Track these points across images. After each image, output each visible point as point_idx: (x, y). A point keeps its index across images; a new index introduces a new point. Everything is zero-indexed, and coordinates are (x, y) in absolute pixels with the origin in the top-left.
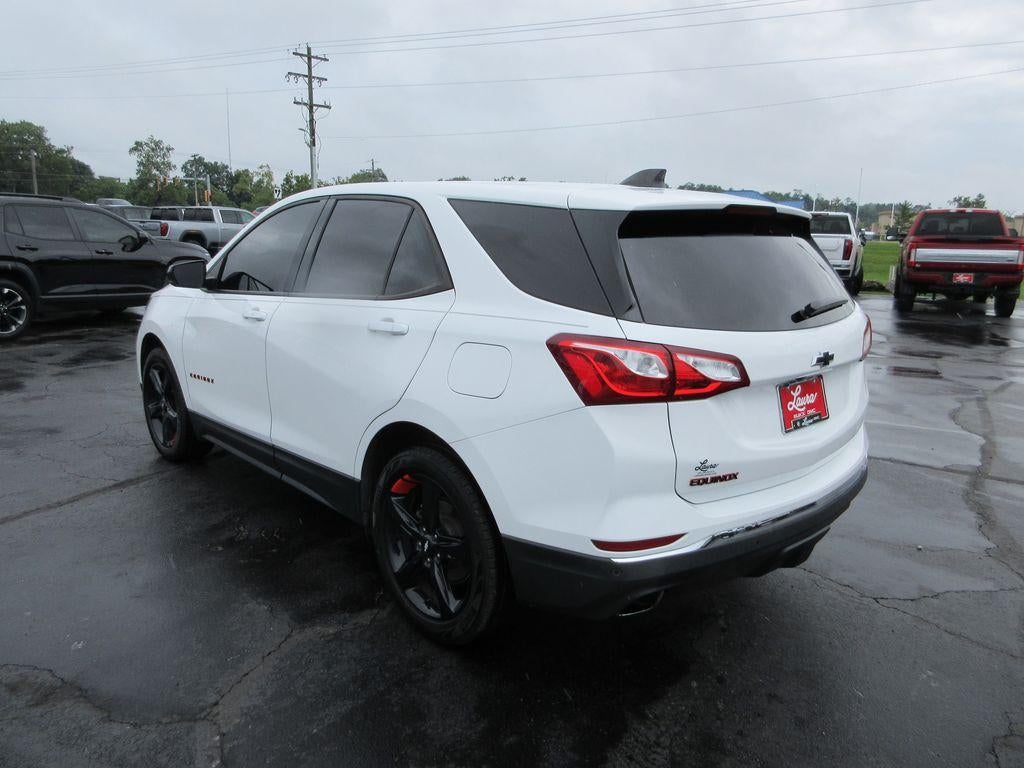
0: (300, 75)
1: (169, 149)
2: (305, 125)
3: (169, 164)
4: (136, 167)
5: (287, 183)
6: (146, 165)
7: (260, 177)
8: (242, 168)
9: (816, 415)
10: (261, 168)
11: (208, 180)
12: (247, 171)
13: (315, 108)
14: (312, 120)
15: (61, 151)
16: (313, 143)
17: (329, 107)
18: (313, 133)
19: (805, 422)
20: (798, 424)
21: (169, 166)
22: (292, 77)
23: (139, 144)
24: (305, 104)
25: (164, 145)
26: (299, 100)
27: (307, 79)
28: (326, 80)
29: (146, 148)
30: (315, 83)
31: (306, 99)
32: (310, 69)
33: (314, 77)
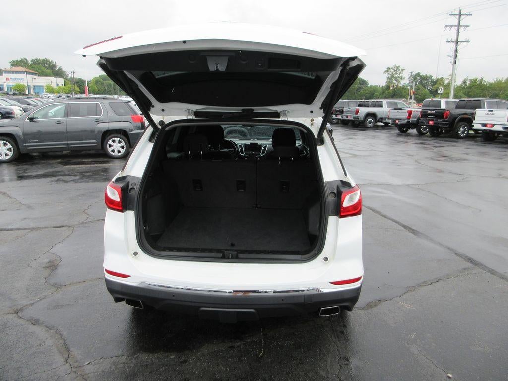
0: (452, 26)
1: (403, 70)
2: (452, 54)
3: (402, 77)
4: (386, 80)
5: (464, 83)
6: (390, 79)
7: (449, 81)
11: (414, 85)
13: (459, 43)
14: (456, 50)
16: (455, 63)
17: (468, 41)
18: (456, 57)
22: (448, 28)
23: (389, 69)
24: (453, 42)
25: (401, 68)
26: (450, 40)
27: (456, 28)
28: (469, 26)
29: (392, 70)
30: (462, 29)
31: (454, 39)
32: (459, 22)
33: (461, 26)
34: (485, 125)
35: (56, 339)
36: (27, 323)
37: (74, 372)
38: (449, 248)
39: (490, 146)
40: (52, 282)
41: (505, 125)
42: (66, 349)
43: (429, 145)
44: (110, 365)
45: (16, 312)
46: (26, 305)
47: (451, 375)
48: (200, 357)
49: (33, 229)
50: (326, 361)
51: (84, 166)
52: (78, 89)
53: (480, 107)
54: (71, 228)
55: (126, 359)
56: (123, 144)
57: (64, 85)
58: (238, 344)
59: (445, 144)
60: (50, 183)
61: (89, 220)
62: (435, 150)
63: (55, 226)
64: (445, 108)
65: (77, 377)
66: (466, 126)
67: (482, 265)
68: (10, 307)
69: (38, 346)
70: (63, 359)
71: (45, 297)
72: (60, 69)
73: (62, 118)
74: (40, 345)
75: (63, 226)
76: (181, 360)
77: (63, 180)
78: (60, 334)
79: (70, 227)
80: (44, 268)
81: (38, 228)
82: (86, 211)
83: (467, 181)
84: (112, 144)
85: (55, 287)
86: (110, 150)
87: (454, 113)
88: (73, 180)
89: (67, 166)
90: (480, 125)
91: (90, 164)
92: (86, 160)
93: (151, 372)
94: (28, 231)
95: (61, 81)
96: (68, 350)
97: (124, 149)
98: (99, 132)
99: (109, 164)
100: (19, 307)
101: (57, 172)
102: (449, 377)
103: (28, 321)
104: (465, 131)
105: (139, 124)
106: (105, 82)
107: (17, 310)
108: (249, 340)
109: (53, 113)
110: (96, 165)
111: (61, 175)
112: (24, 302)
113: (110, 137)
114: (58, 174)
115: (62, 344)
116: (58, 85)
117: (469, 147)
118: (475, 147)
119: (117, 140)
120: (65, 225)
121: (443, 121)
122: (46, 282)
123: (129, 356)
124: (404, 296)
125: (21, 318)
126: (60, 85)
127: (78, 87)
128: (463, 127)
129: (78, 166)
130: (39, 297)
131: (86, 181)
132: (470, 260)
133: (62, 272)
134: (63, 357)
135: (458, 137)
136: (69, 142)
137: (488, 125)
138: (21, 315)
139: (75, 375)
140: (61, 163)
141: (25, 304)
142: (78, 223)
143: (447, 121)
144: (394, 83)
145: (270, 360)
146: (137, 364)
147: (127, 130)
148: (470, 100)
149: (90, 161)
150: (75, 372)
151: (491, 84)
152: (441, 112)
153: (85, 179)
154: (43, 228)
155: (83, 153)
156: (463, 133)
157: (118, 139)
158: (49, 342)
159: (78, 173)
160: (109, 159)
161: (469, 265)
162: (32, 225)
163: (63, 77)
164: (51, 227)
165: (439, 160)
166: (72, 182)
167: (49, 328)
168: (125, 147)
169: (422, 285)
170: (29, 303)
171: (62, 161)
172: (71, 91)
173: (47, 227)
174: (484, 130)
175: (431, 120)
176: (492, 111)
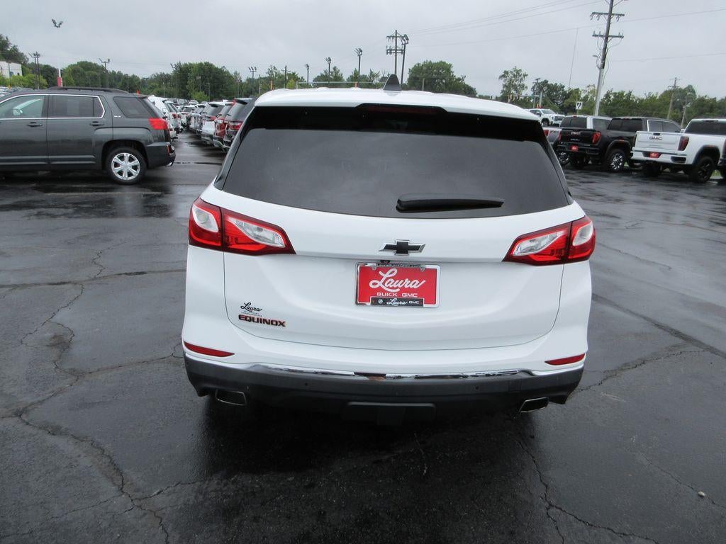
0: (601, 14)
1: (525, 75)
2: (599, 53)
3: (523, 86)
5: (607, 98)
6: (508, 87)
7: (586, 93)
8: (573, 87)
9: (416, 300)
10: (588, 87)
11: (541, 96)
12: (578, 89)
13: (609, 38)
14: (605, 49)
15: (459, 79)
16: (603, 66)
17: (622, 37)
18: (604, 59)
19: (393, 302)
20: (381, 301)
21: (523, 87)
22: (596, 16)
23: (506, 72)
24: (602, 36)
25: (522, 73)
26: (597, 33)
27: (607, 16)
28: (624, 15)
29: (510, 75)
30: (614, 19)
31: (603, 32)
32: (611, 8)
33: (613, 14)
34: (647, 154)
35: (96, 457)
36: (40, 431)
37: (138, 506)
38: (645, 318)
39: (654, 182)
40: (66, 367)
41: (676, 154)
42: (115, 471)
43: (574, 179)
44: (194, 494)
45: (18, 414)
46: (32, 404)
47: (703, 494)
48: (333, 478)
49: (15, 286)
50: (522, 478)
51: (77, 194)
52: (44, 81)
53: (641, 129)
54: (78, 286)
55: (218, 484)
56: (136, 162)
57: (21, 75)
58: (386, 457)
59: (595, 179)
60: (26, 218)
61: (104, 274)
62: (584, 186)
63: (50, 282)
64: (592, 128)
65: (145, 514)
66: (621, 155)
67: (696, 340)
68: (6, 407)
69: (67, 467)
70: (114, 487)
71: (61, 391)
72: (15, 49)
73: (39, 119)
74: (71, 466)
75: (64, 283)
76: (306, 484)
77: (48, 215)
78: (100, 448)
79: (76, 284)
80: (47, 346)
81: (24, 286)
82: (97, 261)
83: (639, 228)
84: (119, 161)
85: (73, 375)
86: (115, 170)
87: (606, 137)
88: (65, 215)
89: (49, 194)
90: (641, 153)
91: (86, 191)
92: (78, 186)
93: (263, 504)
94: (8, 289)
95: (16, 68)
96: (119, 471)
97: (138, 170)
98: (98, 143)
99: (117, 193)
100: (21, 407)
101: (34, 202)
102: (702, 496)
103: (40, 428)
104: (619, 162)
105: (162, 132)
106: (86, 73)
107: (18, 411)
108: (400, 451)
109: (21, 112)
110: (96, 193)
111: (42, 207)
112: (28, 399)
113: (116, 150)
114: (36, 204)
115: (107, 464)
116: (11, 73)
117: (627, 184)
118: (634, 184)
119: (127, 155)
120: (67, 280)
121: (591, 146)
122: (57, 367)
123: (221, 480)
124: (605, 384)
125: (28, 424)
126: (15, 74)
127: (44, 78)
128: (617, 156)
129: (67, 194)
130: (50, 390)
131: (85, 217)
132: (677, 334)
133: (80, 352)
134: (114, 484)
135: (610, 170)
136: (50, 157)
137: (653, 155)
138: (26, 420)
139: (141, 513)
140: (36, 189)
141: (30, 402)
142: (87, 278)
143: (597, 147)
144: (512, 94)
145: (440, 479)
146: (238, 491)
147: (143, 142)
148: (628, 119)
149: (85, 188)
150: (140, 507)
151: (642, 101)
152: (589, 134)
153: (83, 214)
154: (31, 285)
155: (71, 174)
156: (617, 164)
157: (129, 155)
158: (85, 461)
159: (71, 205)
160: (115, 186)
161: (679, 341)
162: (13, 281)
163: (19, 63)
164: (45, 284)
165: (593, 200)
166: (63, 217)
167: (78, 439)
168: (139, 167)
169: (624, 368)
170: (36, 400)
171: (38, 186)
172: (33, 84)
173: (39, 284)
174: (647, 161)
175: (575, 145)
176: (659, 134)
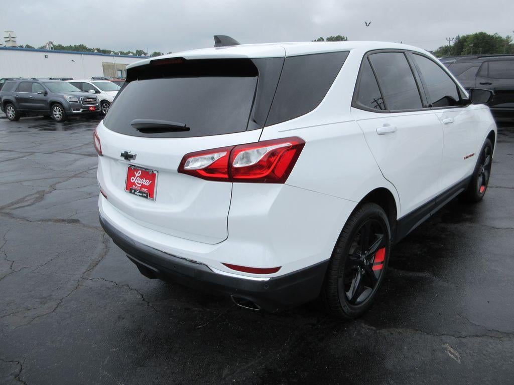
9: (145, 193)
19: (137, 193)
20: (133, 191)
